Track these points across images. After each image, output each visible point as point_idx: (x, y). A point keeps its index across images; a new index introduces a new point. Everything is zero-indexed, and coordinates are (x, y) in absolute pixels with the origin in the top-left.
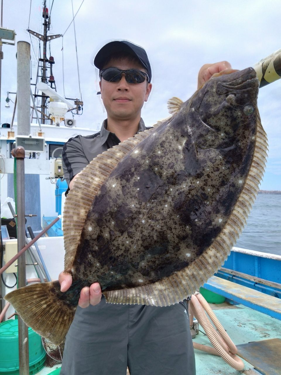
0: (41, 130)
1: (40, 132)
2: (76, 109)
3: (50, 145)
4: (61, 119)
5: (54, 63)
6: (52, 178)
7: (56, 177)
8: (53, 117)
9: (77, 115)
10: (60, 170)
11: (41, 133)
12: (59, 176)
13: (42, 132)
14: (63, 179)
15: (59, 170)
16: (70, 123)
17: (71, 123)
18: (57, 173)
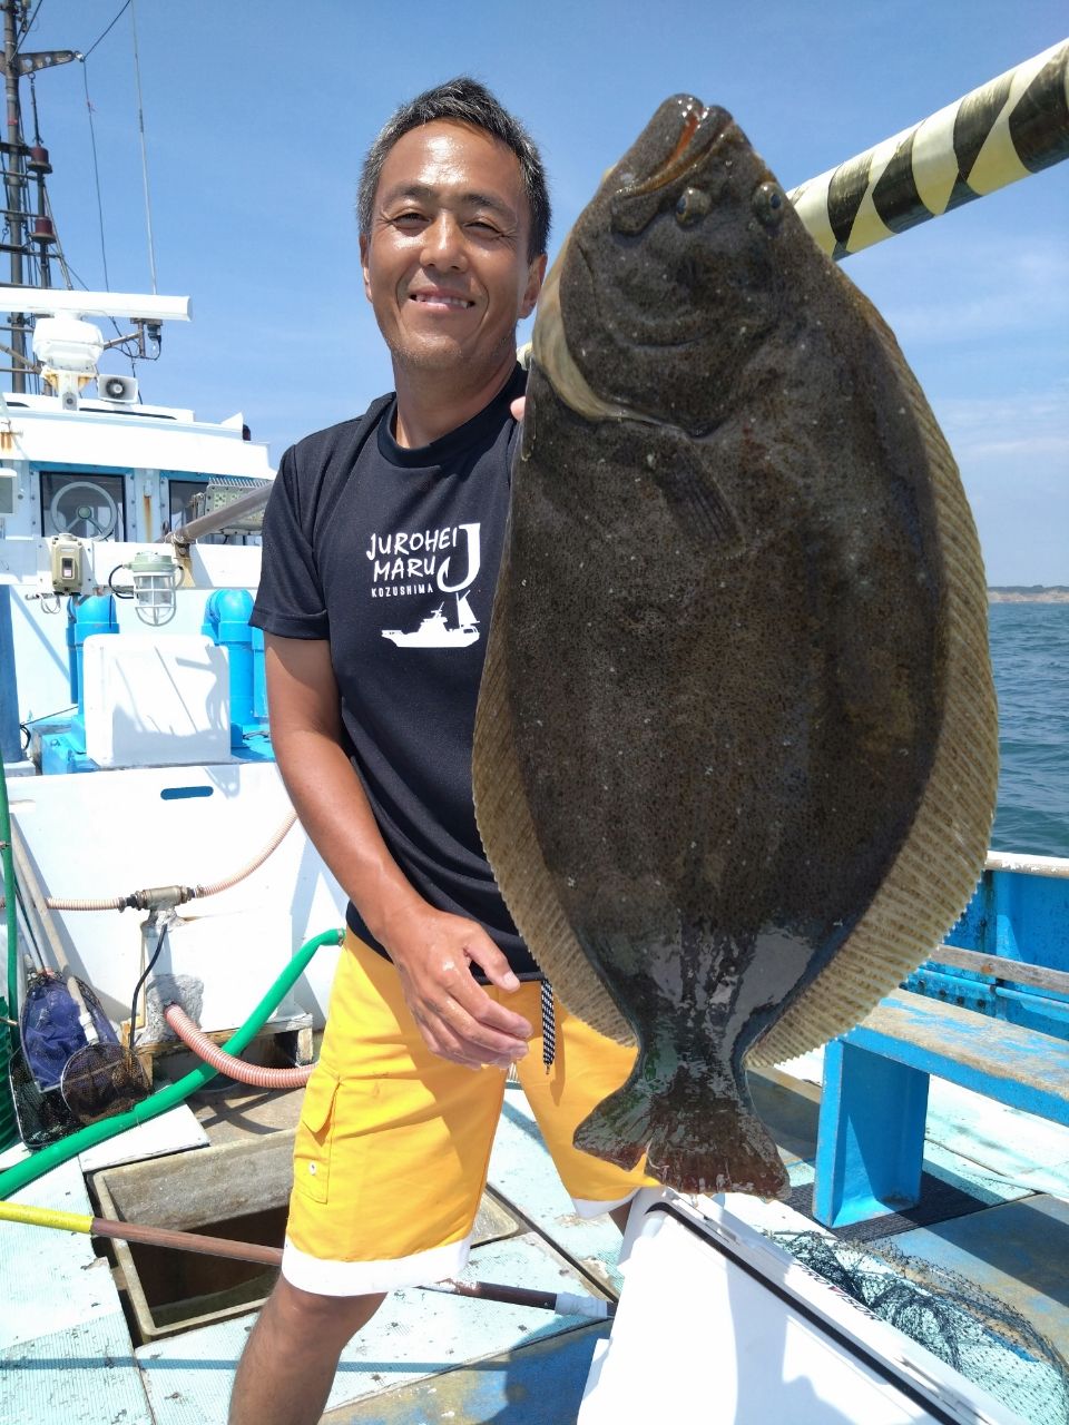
0: (9, 423)
1: (7, 431)
2: (137, 340)
3: (42, 474)
4: (79, 379)
5: (49, 170)
6: (46, 596)
7: (58, 594)
8: (50, 373)
9: (141, 360)
10: (68, 573)
11: (10, 433)
12: (67, 589)
13: (14, 431)
14: (79, 598)
15: (66, 571)
16: (117, 389)
17: (119, 392)
18: (61, 581)
